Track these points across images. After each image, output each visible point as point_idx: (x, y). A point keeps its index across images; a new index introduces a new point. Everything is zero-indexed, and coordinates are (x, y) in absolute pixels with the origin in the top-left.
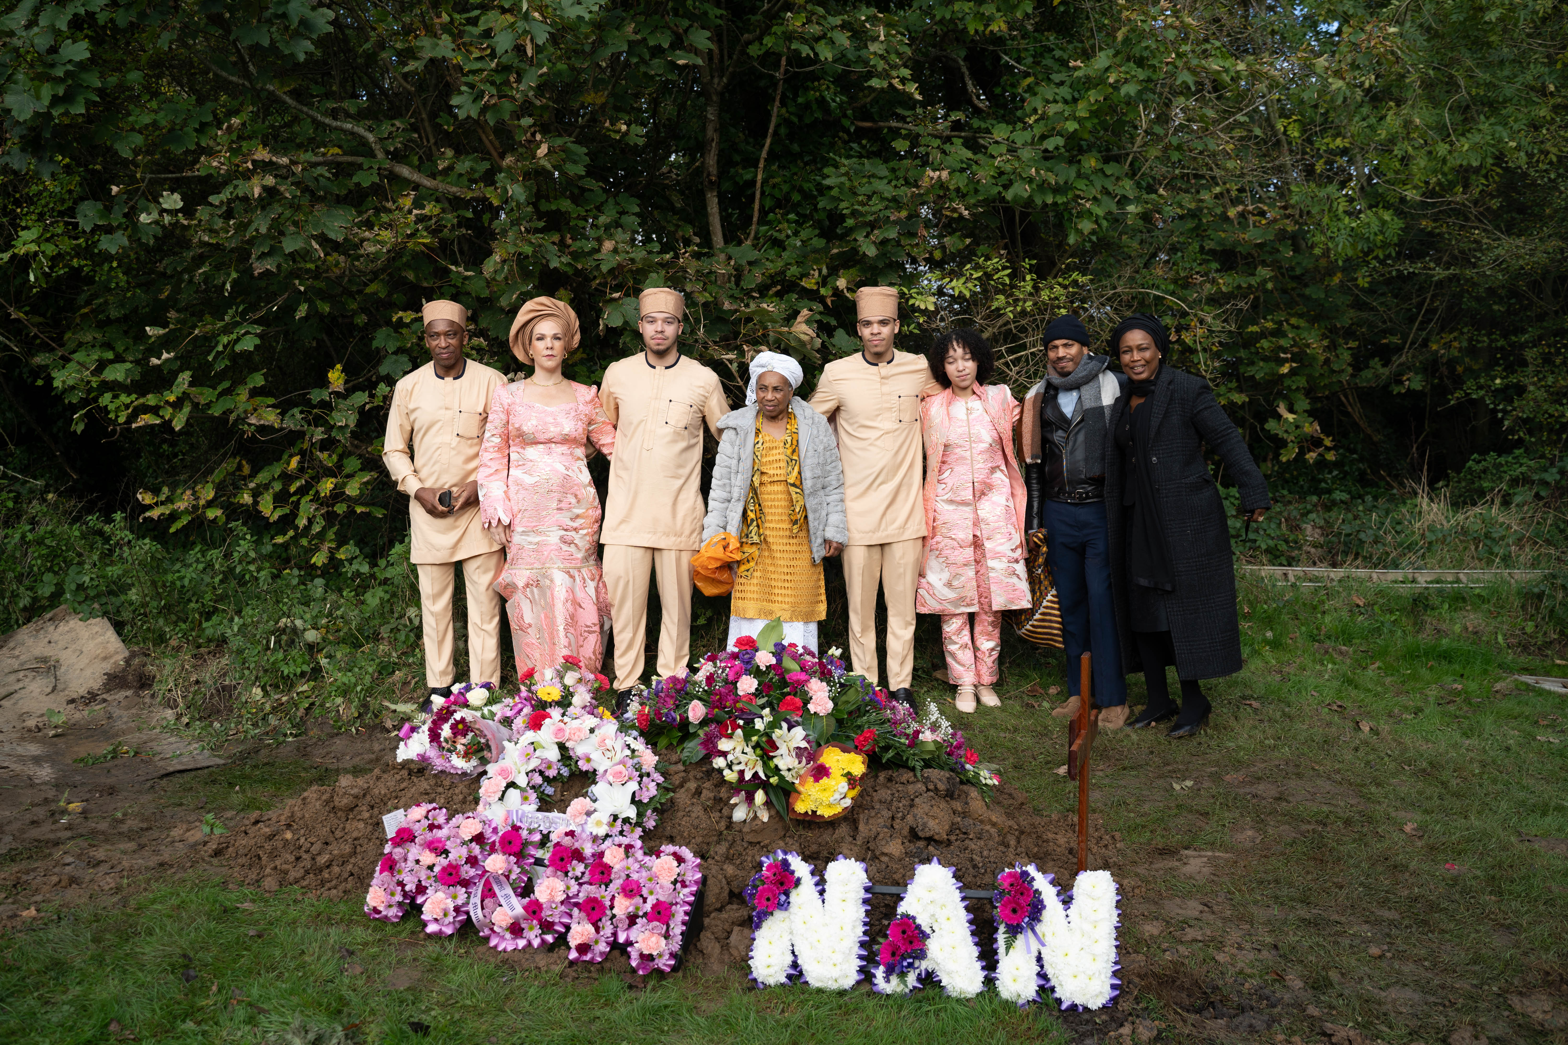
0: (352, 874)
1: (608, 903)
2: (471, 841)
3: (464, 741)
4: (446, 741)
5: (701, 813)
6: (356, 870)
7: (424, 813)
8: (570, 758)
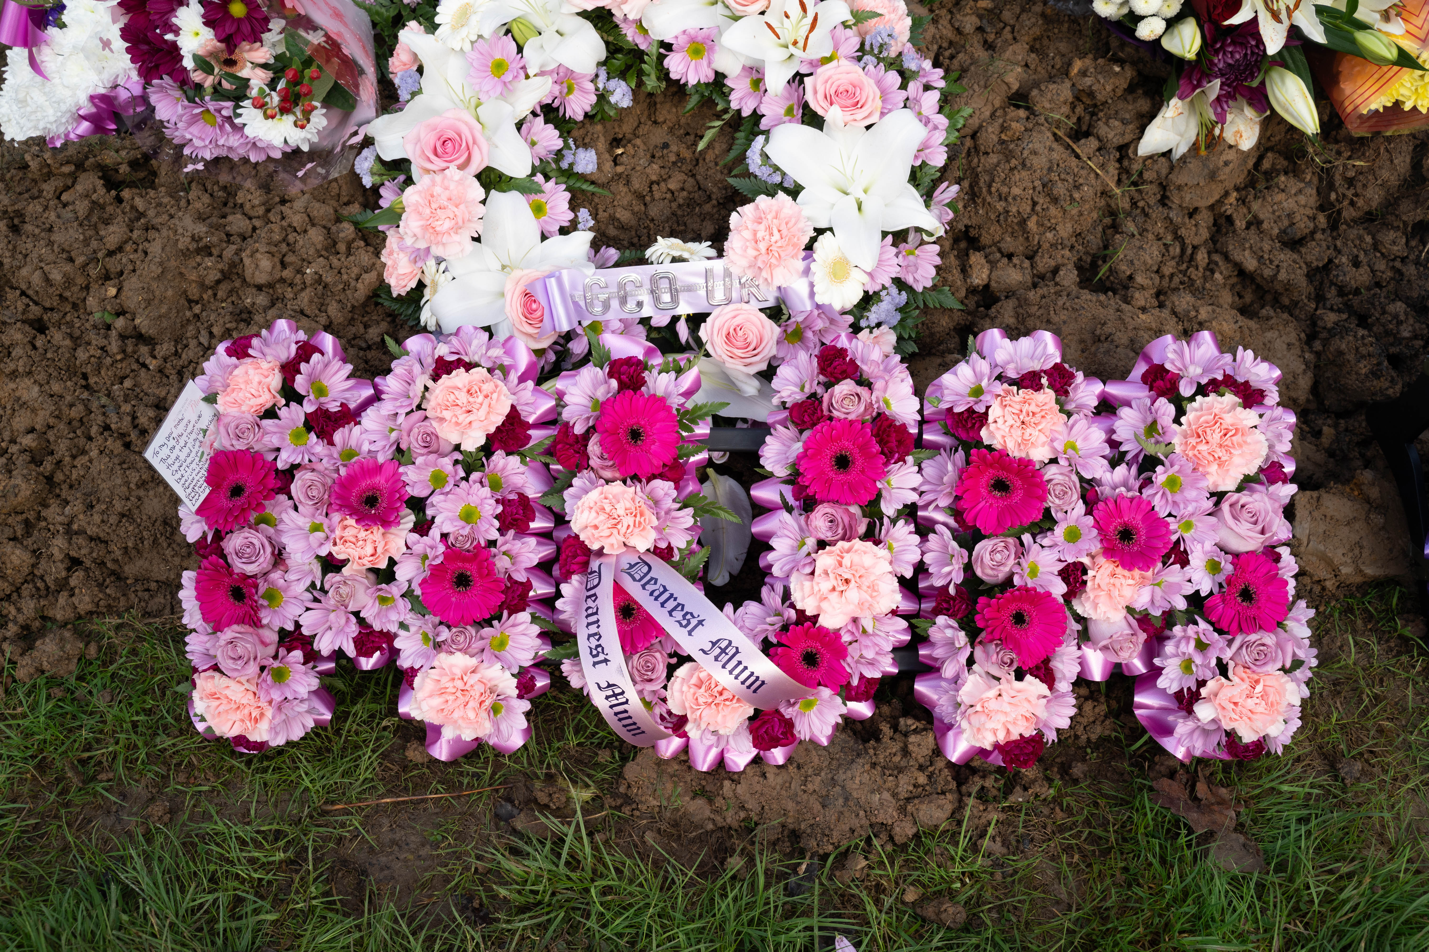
0: (74, 563)
1: (1059, 589)
2: (487, 449)
3: (263, 54)
4: (203, 64)
5: (1059, 153)
6: (82, 549)
7: (276, 380)
8: (638, 55)
